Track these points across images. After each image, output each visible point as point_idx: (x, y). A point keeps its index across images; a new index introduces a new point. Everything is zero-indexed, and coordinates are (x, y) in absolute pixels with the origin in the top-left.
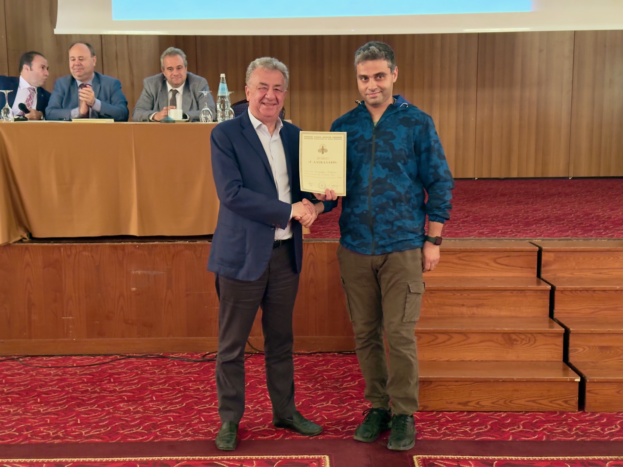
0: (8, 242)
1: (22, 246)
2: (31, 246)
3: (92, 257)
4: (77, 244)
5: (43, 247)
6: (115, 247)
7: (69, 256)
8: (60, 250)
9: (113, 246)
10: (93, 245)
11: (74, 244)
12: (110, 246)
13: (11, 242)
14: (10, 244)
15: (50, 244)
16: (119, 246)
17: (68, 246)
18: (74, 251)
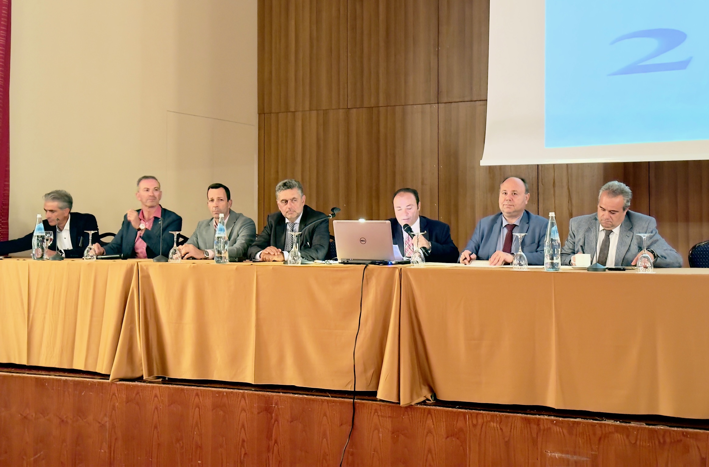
0: (411, 402)
1: (425, 409)
2: (434, 410)
3: (501, 429)
4: (484, 412)
5: (447, 411)
6: (528, 421)
7: (475, 426)
8: (465, 418)
9: (526, 419)
10: (503, 415)
11: (481, 412)
12: (522, 418)
13: (413, 404)
14: (412, 405)
15: (454, 410)
16: (533, 419)
17: (473, 413)
18: (480, 421)
